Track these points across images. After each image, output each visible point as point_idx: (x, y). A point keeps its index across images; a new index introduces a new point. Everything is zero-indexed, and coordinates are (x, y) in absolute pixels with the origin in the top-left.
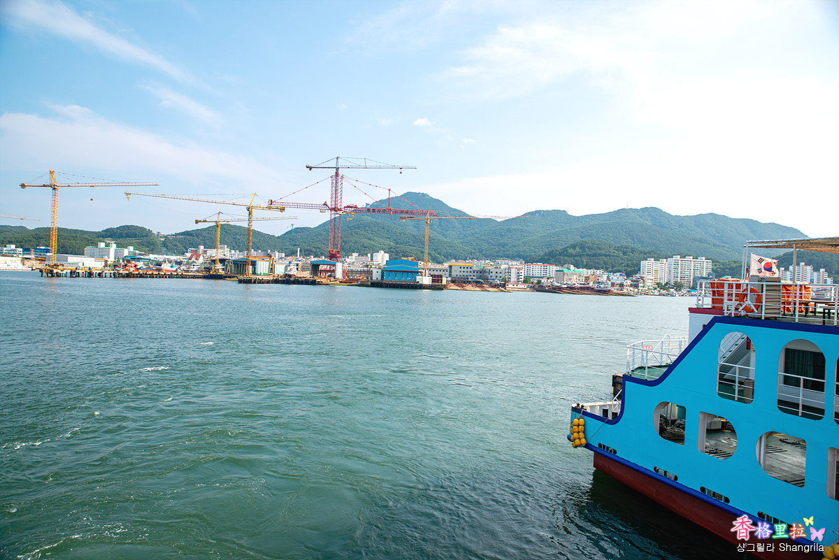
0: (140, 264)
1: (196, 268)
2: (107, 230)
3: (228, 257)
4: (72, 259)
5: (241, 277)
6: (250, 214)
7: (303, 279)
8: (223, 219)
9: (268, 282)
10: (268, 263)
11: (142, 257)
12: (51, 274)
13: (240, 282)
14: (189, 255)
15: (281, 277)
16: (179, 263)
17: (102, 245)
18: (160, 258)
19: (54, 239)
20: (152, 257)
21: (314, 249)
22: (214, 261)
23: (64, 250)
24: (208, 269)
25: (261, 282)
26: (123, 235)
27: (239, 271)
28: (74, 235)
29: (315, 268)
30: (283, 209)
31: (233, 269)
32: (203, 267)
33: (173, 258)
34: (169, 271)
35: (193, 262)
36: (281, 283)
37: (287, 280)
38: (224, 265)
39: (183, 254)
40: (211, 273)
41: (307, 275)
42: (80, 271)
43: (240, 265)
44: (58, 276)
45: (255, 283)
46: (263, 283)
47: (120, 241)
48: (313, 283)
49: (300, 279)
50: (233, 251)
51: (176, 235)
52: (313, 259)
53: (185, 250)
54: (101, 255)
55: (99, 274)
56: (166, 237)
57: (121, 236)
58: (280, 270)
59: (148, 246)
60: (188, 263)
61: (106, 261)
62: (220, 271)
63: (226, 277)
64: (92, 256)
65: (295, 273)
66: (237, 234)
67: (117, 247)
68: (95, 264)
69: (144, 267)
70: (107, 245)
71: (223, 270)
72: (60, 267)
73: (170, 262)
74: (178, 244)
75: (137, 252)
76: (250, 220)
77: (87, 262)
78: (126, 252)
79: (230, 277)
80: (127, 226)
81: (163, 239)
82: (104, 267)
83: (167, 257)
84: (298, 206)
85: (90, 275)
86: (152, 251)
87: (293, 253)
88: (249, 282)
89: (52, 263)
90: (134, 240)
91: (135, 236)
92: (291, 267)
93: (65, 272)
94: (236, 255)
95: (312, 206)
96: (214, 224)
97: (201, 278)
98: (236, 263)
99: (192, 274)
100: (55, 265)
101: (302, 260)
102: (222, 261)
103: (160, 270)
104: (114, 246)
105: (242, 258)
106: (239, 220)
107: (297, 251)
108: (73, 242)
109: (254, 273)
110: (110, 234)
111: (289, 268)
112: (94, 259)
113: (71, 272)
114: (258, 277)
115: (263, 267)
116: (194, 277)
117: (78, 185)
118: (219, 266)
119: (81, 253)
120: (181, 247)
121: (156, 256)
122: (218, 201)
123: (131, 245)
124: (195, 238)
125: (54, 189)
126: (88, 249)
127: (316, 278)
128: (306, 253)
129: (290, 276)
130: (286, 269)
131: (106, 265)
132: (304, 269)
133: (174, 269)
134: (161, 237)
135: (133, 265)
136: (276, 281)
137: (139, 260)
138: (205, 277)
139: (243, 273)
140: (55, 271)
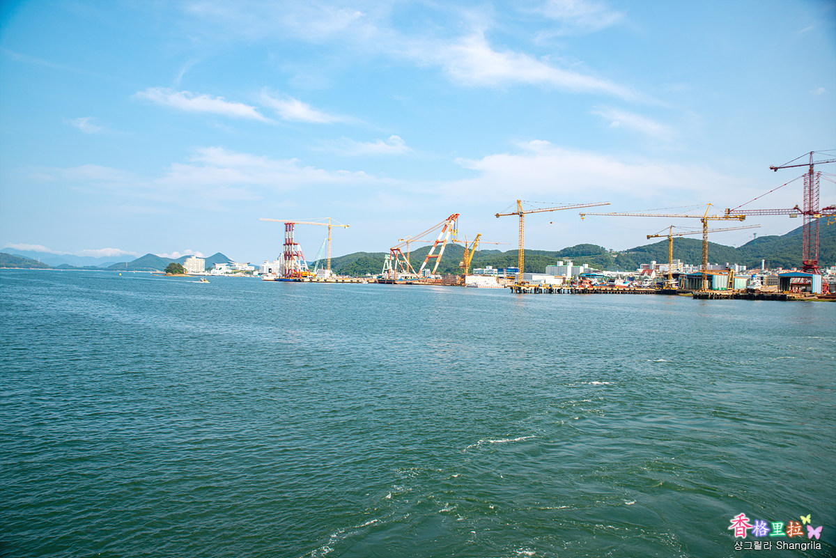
0: (595, 281)
1: (648, 283)
2: (565, 250)
3: (682, 271)
4: (536, 277)
5: (696, 293)
6: (705, 225)
7: (769, 294)
8: (675, 233)
9: (727, 297)
10: (726, 277)
11: (596, 274)
12: (519, 291)
13: (695, 297)
14: (641, 270)
15: (742, 292)
16: (632, 279)
17: (561, 264)
18: (613, 274)
19: (521, 259)
20: (605, 273)
21: (783, 261)
22: (667, 276)
23: (529, 269)
24: (661, 285)
25: (719, 297)
26: (578, 253)
27: (694, 286)
28: (537, 255)
29: (785, 281)
30: (742, 218)
31: (687, 284)
32: (656, 282)
33: (626, 274)
34: (622, 287)
35: (646, 277)
36: (743, 299)
37: (750, 295)
38: (677, 280)
39: (635, 269)
40: (664, 288)
41: (775, 289)
42: (543, 288)
43: (695, 280)
44: (525, 293)
45: (711, 298)
46: (721, 298)
47: (576, 259)
48: (783, 298)
49: (765, 295)
50: (687, 266)
51: (628, 251)
52: (782, 271)
53: (637, 266)
54: (559, 273)
55: (559, 290)
56: (618, 254)
57: (577, 254)
58: (741, 284)
59: (601, 263)
60: (640, 279)
61: (564, 278)
62: (674, 286)
63: (680, 292)
64: (552, 274)
65: (759, 288)
66: (691, 247)
67: (574, 265)
68: (555, 282)
69: (598, 283)
70: (565, 264)
71: (676, 285)
72: (526, 285)
73: (623, 278)
74: (630, 260)
75: (592, 269)
76: (705, 232)
77: (548, 279)
78: (581, 270)
79: (684, 292)
80: (582, 245)
81: (616, 256)
82: (563, 284)
83: (620, 273)
84: (761, 212)
85: (551, 291)
86: (606, 268)
87: (756, 265)
88: (705, 297)
89: (520, 281)
90: (589, 258)
91: (589, 254)
92: (755, 281)
93: (530, 289)
94: (691, 270)
95: (779, 212)
96: (666, 238)
97: (653, 293)
98: (690, 277)
99: (644, 289)
100: (522, 283)
101: (767, 273)
102: (676, 276)
103: (613, 286)
104: (571, 264)
105: (698, 273)
106: (693, 233)
107: (761, 263)
108: (537, 261)
109: (711, 288)
110: (567, 253)
111: (751, 283)
112: (553, 277)
113: (535, 289)
114: (715, 292)
115: (720, 281)
116: (647, 292)
117: (540, 211)
118: (672, 281)
119: (543, 272)
120: (633, 263)
121: (609, 272)
122: (669, 214)
123: (586, 262)
124: (647, 253)
125: (521, 216)
126: (548, 268)
127: (785, 293)
128: (773, 265)
129: (753, 291)
130: (748, 283)
131: (564, 282)
132: (770, 283)
133: (627, 285)
134: (614, 254)
135: (588, 282)
136: (736, 297)
137: (593, 276)
138: (657, 293)
139: (698, 288)
140: (522, 288)
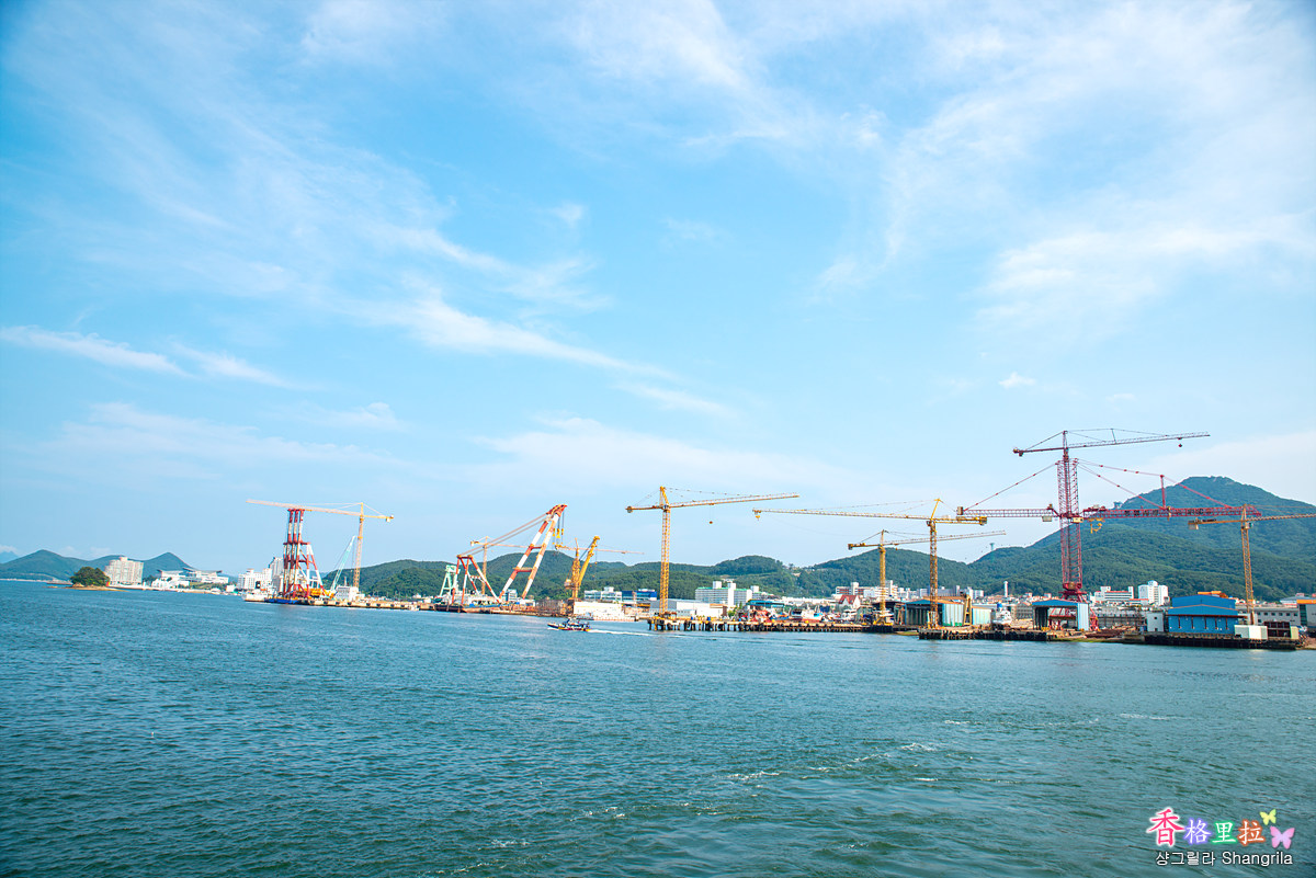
0: (772, 611)
1: (850, 617)
2: (723, 564)
3: (896, 599)
4: (682, 605)
5: (924, 630)
6: (932, 531)
7: (1023, 632)
8: (888, 541)
9: (966, 637)
10: (961, 607)
11: (773, 601)
12: (661, 626)
13: (922, 637)
14: (838, 597)
15: (986, 628)
16: (826, 609)
17: (718, 585)
18: (798, 602)
19: (665, 577)
20: (786, 600)
21: (1031, 583)
22: (878, 606)
23: (677, 593)
24: (869, 618)
25: (955, 637)
26: (744, 570)
27: (917, 620)
28: (681, 571)
29: (1041, 613)
30: (983, 521)
31: (907, 617)
32: (861, 614)
33: (815, 601)
34: (812, 621)
35: (846, 607)
36: (987, 639)
37: (997, 633)
38: (893, 611)
39: (828, 595)
40: (874, 623)
41: (1028, 624)
42: (697, 623)
43: (918, 611)
44: (670, 629)
45: (945, 638)
46: (958, 639)
47: (741, 578)
48: (1042, 638)
49: (1018, 632)
50: (902, 590)
51: (816, 567)
53: (829, 589)
54: (717, 600)
55: (721, 626)
56: (802, 571)
57: (740, 571)
58: (982, 617)
59: (778, 585)
60: (837, 609)
61: (725, 608)
62: (888, 620)
63: (897, 630)
64: (705, 600)
65: (1009, 622)
66: (905, 562)
67: (737, 587)
68: (713, 613)
69: (777, 616)
70: (725, 585)
71: (892, 618)
72: (673, 617)
73: (813, 608)
74: (819, 580)
75: (764, 593)
76: (932, 541)
77: (701, 609)
78: (750, 594)
79: (903, 630)
80: (749, 557)
81: (798, 574)
82: (723, 615)
83: (807, 600)
84: (1004, 513)
85: (709, 627)
86: (786, 592)
87: (997, 590)
88: (935, 636)
89: (662, 611)
90: (758, 577)
91: (759, 571)
92: (1003, 613)
93: (677, 624)
94: (905, 596)
95: (1029, 513)
96: (876, 547)
97: (859, 631)
98: (911, 607)
99: (845, 625)
100: (666, 613)
101: (1016, 602)
102: (890, 605)
103: (799, 620)
104: (733, 586)
105: (918, 601)
106: (913, 541)
107: (1003, 587)
108: (687, 582)
109: (940, 622)
110: (727, 569)
111: (998, 615)
112: (708, 605)
113: (685, 624)
114: (949, 629)
115: (954, 613)
116: (849, 630)
117: (693, 504)
118: (885, 613)
119: (692, 598)
120: (824, 587)
121: (792, 599)
122: (882, 514)
123: (755, 583)
124: (844, 571)
125: (665, 511)
126: (700, 591)
127: (1044, 630)
128: (1020, 589)
129: (1001, 627)
130: (993, 617)
132: (1020, 615)
133: (819, 618)
134: (795, 571)
135: (764, 613)
136: (979, 636)
137: (769, 605)
138: (865, 630)
139: (924, 624)
140: (666, 622)
